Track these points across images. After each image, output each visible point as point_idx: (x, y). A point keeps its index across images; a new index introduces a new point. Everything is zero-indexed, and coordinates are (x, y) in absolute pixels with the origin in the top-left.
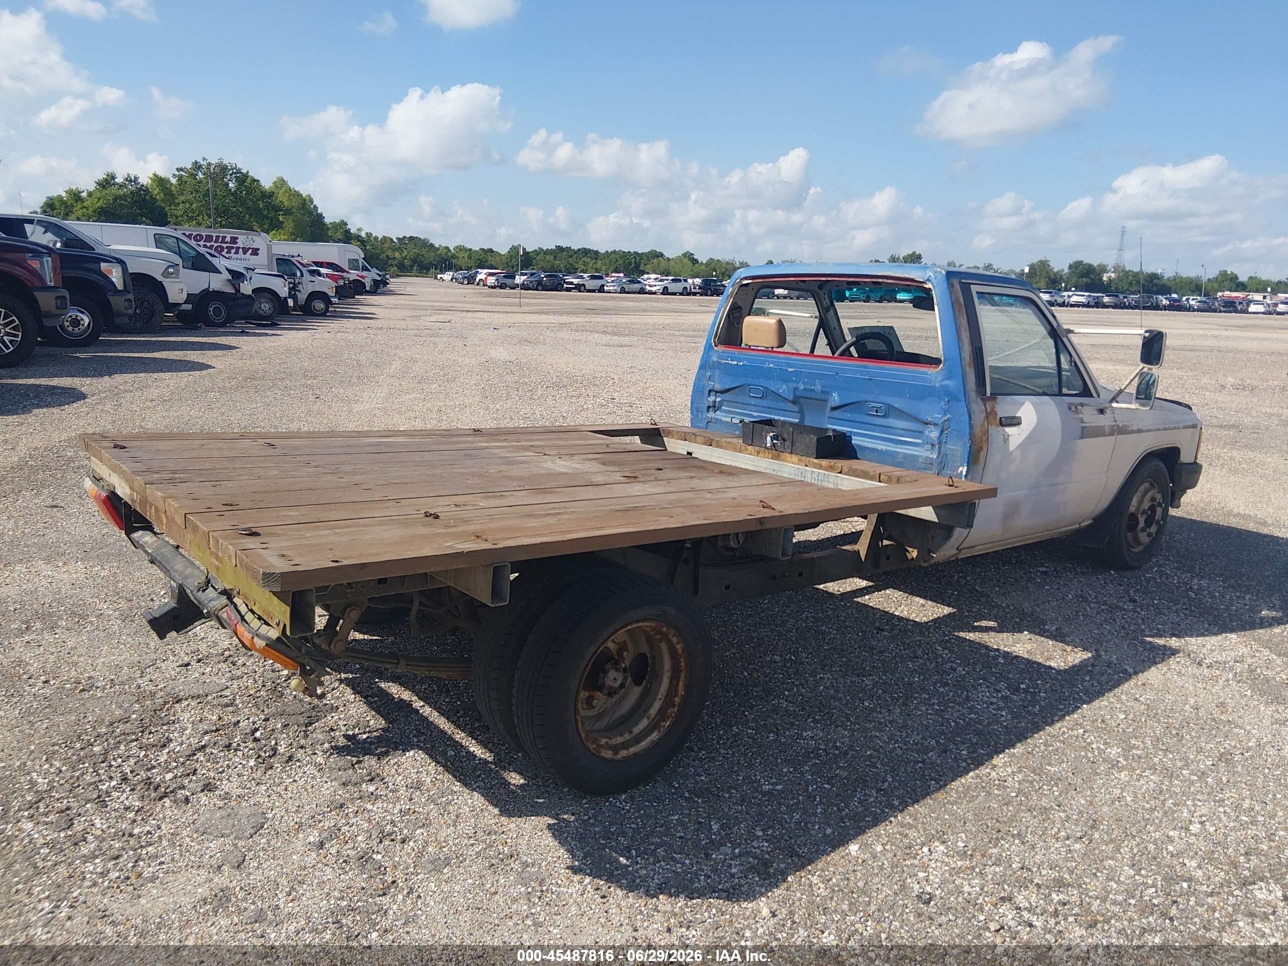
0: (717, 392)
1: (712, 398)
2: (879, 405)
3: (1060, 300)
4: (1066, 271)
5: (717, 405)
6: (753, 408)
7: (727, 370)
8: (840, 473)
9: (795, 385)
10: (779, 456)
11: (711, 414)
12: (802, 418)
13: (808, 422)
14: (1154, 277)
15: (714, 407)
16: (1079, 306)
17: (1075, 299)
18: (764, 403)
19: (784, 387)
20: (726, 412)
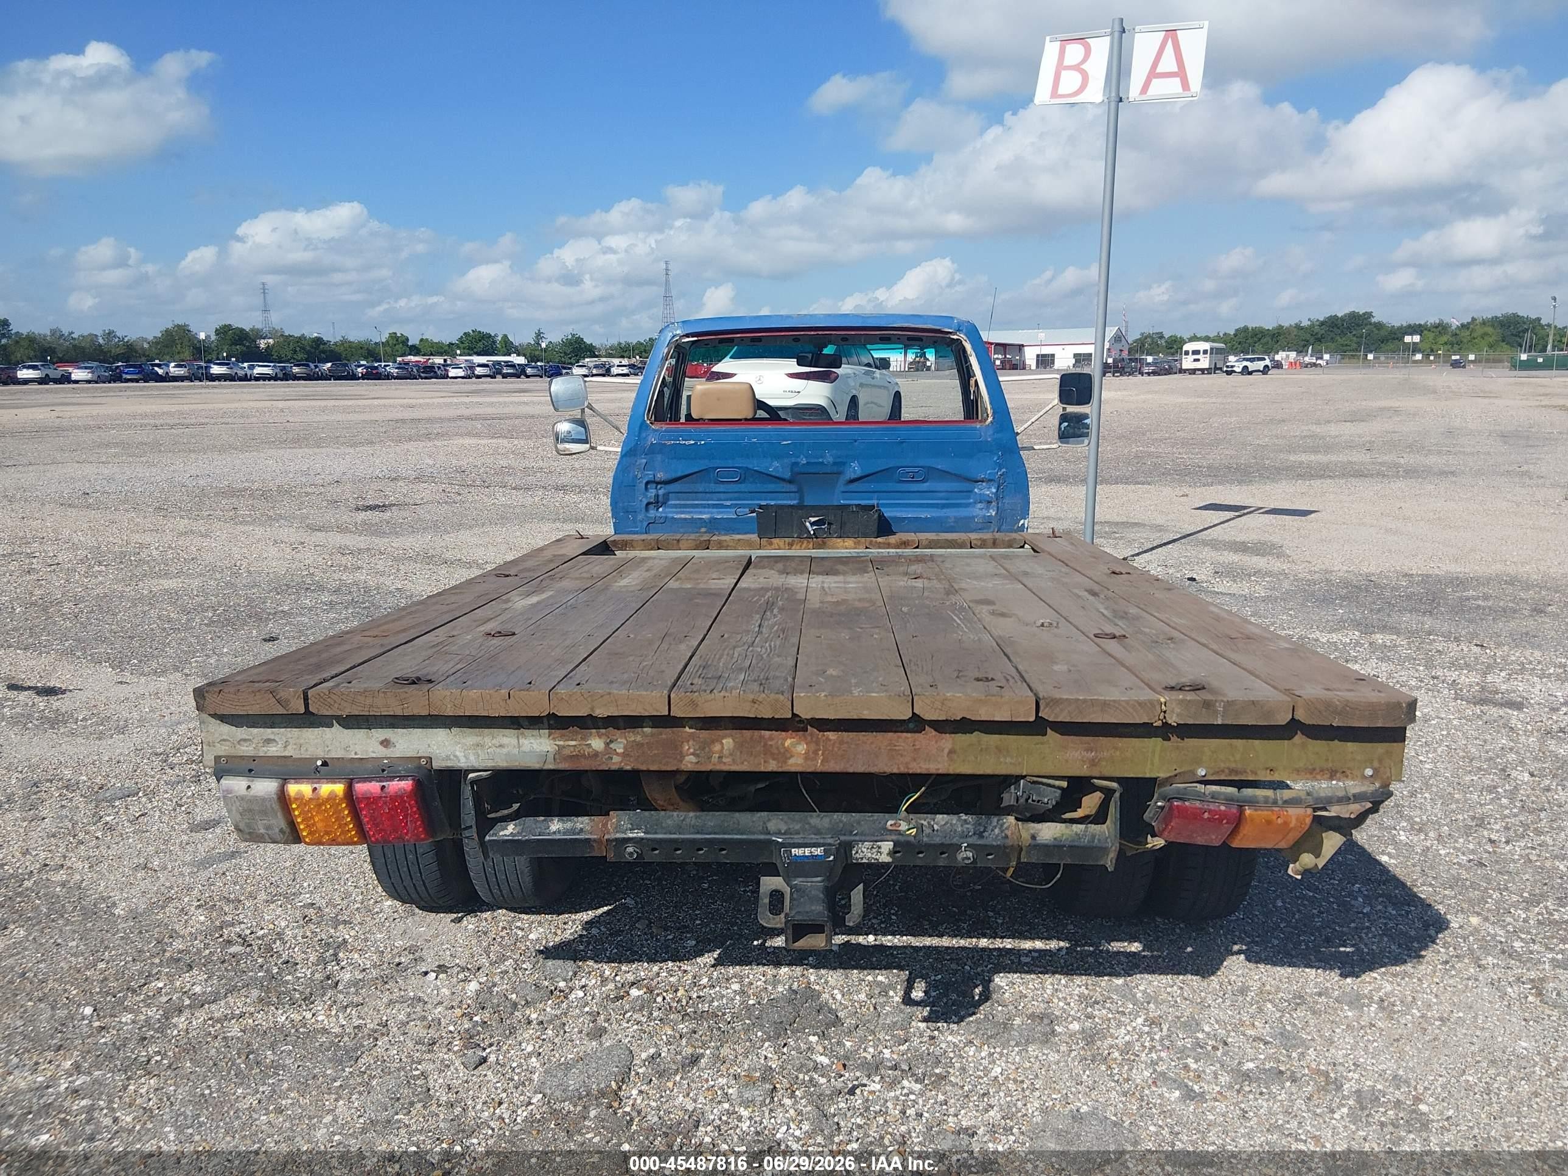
0: (658, 483)
1: (652, 492)
2: (916, 470)
3: (241, 373)
4: (213, 337)
5: (660, 499)
6: (722, 496)
7: (677, 453)
8: (917, 547)
9: (793, 460)
10: (824, 543)
11: (652, 513)
12: (801, 498)
13: (808, 501)
14: (318, 341)
15: (657, 503)
16: (264, 379)
17: (258, 370)
18: (742, 487)
19: (776, 464)
20: (675, 506)
